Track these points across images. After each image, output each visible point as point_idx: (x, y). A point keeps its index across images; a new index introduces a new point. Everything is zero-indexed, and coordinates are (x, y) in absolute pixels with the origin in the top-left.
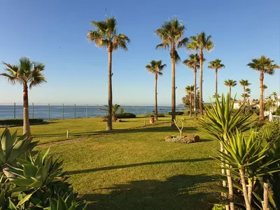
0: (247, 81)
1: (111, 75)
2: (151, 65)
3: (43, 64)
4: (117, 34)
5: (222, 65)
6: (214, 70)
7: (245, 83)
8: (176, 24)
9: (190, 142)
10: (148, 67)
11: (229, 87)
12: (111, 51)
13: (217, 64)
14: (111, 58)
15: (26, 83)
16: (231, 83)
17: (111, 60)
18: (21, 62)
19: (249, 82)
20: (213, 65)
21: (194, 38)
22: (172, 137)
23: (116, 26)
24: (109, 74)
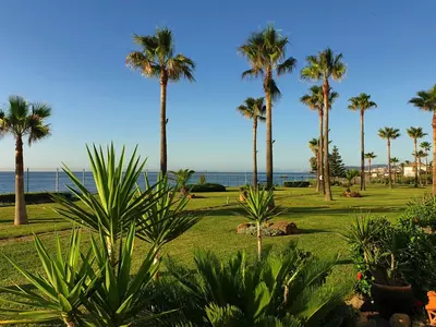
0: (420, 130)
1: (164, 122)
2: (246, 105)
3: (47, 106)
4: (174, 56)
5: (372, 104)
6: (358, 112)
7: (416, 133)
8: (272, 36)
9: (278, 235)
10: (242, 108)
11: (386, 140)
12: (165, 83)
13: (363, 102)
14: (165, 94)
15: (20, 135)
16: (390, 134)
17: (165, 99)
18: (12, 104)
19: (423, 131)
20: (357, 104)
21: (313, 59)
22: (249, 225)
23: (172, 43)
24: (161, 120)
